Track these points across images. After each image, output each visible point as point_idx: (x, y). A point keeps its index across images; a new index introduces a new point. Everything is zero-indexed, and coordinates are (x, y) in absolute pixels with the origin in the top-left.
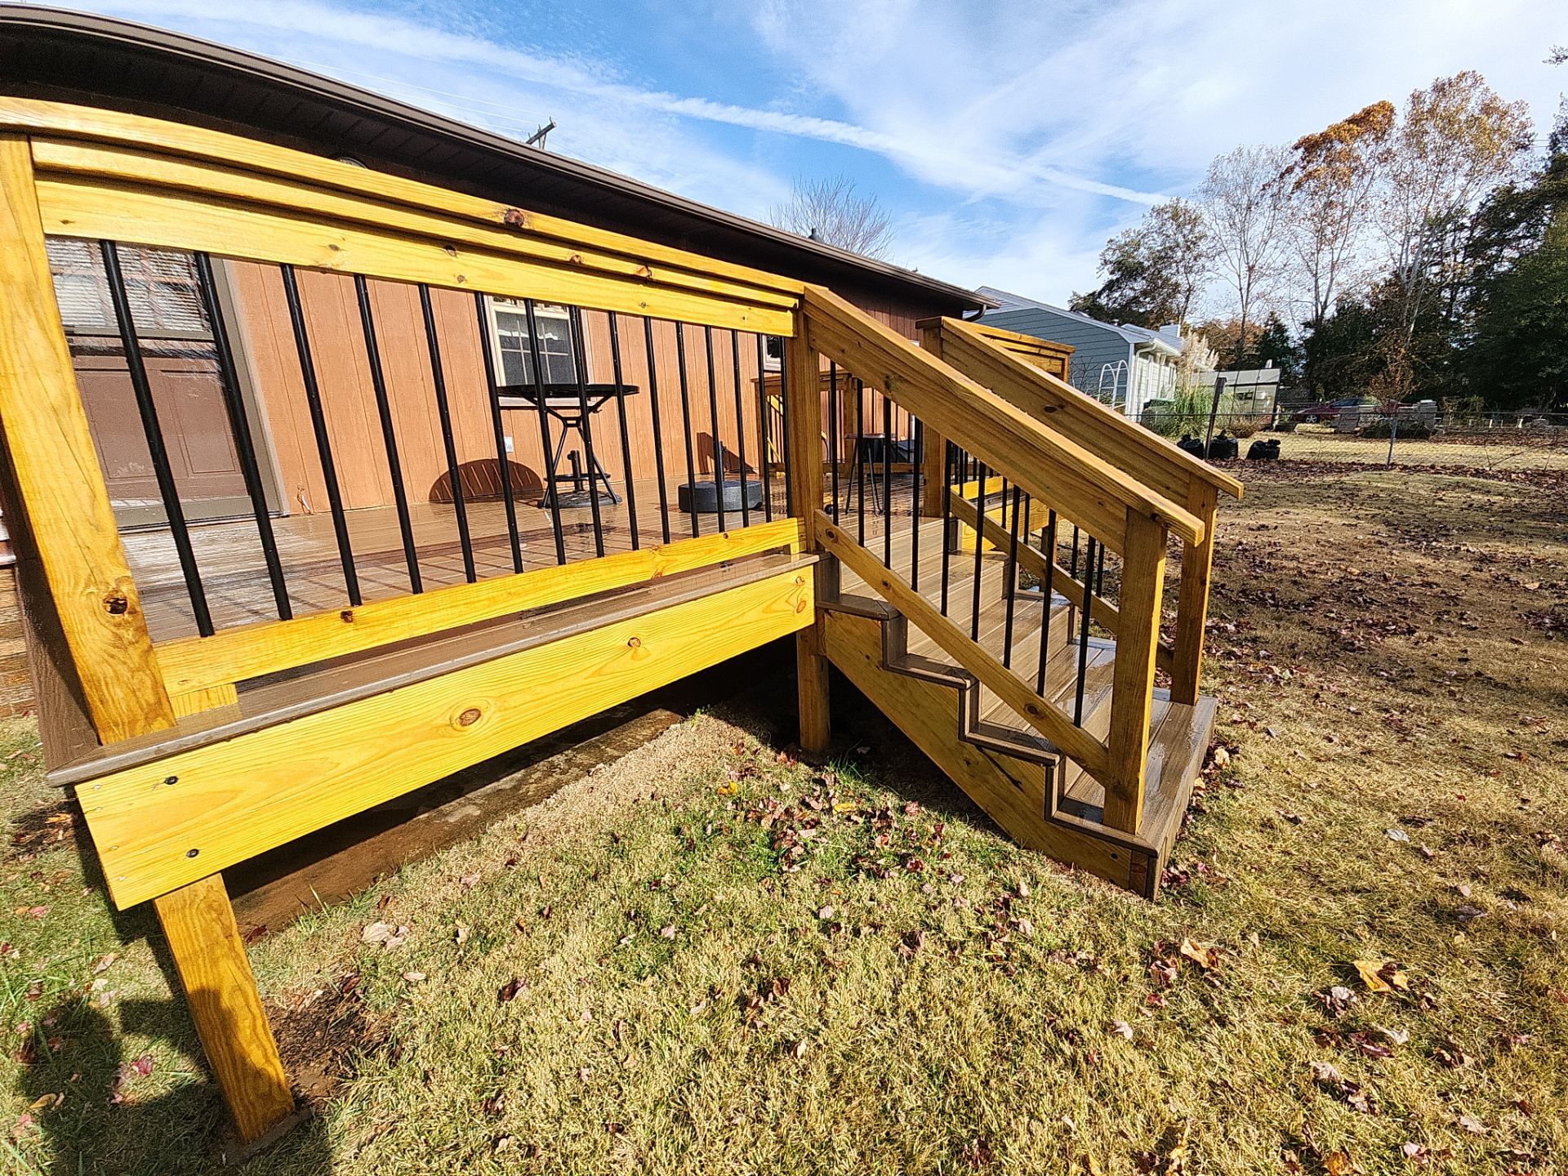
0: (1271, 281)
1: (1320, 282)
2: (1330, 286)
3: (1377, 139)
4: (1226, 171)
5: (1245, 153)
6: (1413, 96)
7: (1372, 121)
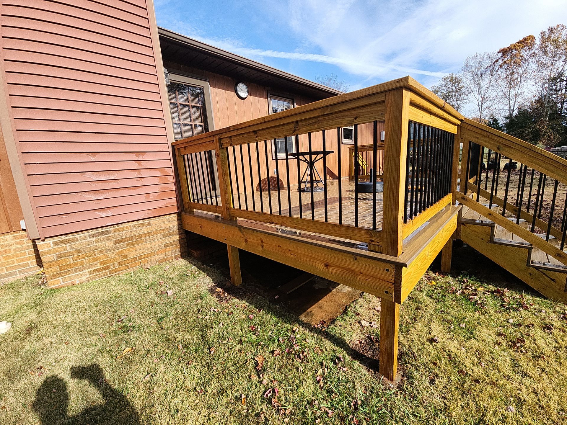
0: (491, 102)
1: (511, 102)
2: (515, 103)
3: (529, 49)
4: (471, 62)
5: (479, 55)
6: (541, 33)
7: (527, 42)
